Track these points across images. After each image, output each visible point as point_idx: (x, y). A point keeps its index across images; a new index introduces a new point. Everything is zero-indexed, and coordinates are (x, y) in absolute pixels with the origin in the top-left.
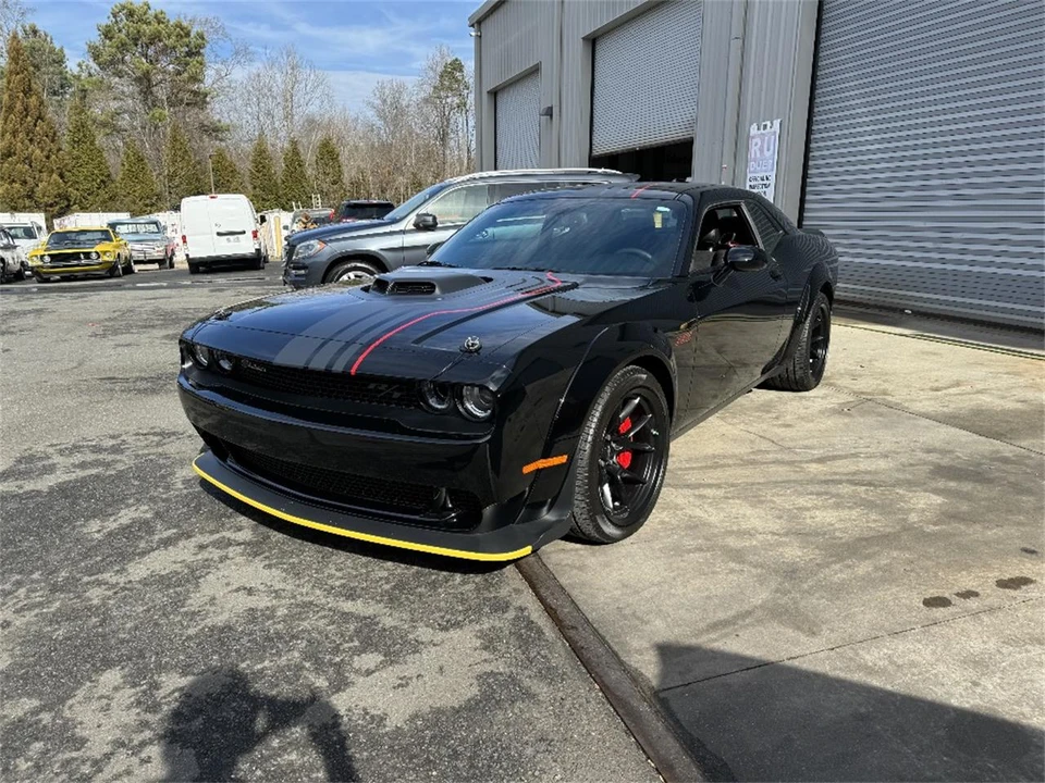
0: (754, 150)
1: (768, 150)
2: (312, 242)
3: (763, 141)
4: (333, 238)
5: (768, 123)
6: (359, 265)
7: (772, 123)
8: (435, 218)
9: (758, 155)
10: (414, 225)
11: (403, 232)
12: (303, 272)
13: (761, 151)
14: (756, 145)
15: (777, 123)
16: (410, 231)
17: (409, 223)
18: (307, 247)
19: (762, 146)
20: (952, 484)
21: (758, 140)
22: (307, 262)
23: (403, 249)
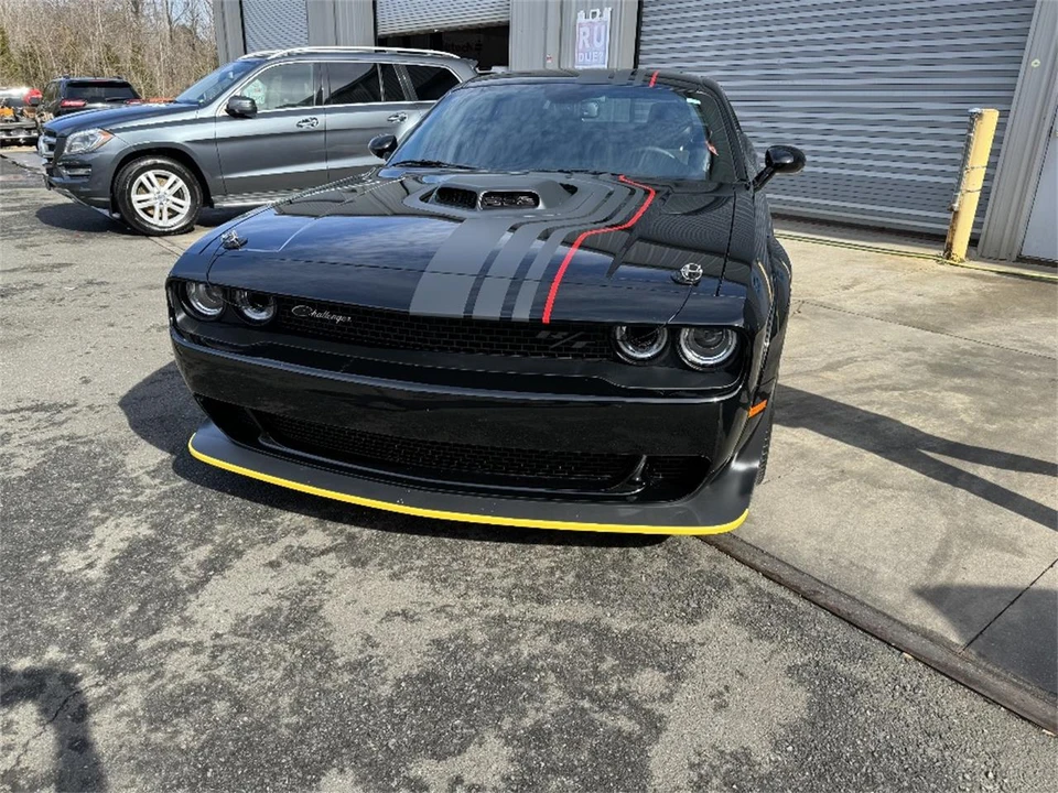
0: (582, 40)
1: (599, 41)
2: (92, 131)
3: (591, 30)
4: (121, 126)
5: (598, 11)
6: (159, 161)
7: (601, 11)
8: (253, 102)
9: (587, 45)
10: (226, 111)
11: (214, 119)
12: (81, 171)
13: (591, 40)
14: (584, 34)
15: (607, 12)
16: (222, 119)
17: (218, 108)
18: (85, 139)
19: (591, 36)
20: (957, 381)
21: (587, 29)
22: (88, 158)
23: (216, 141)
